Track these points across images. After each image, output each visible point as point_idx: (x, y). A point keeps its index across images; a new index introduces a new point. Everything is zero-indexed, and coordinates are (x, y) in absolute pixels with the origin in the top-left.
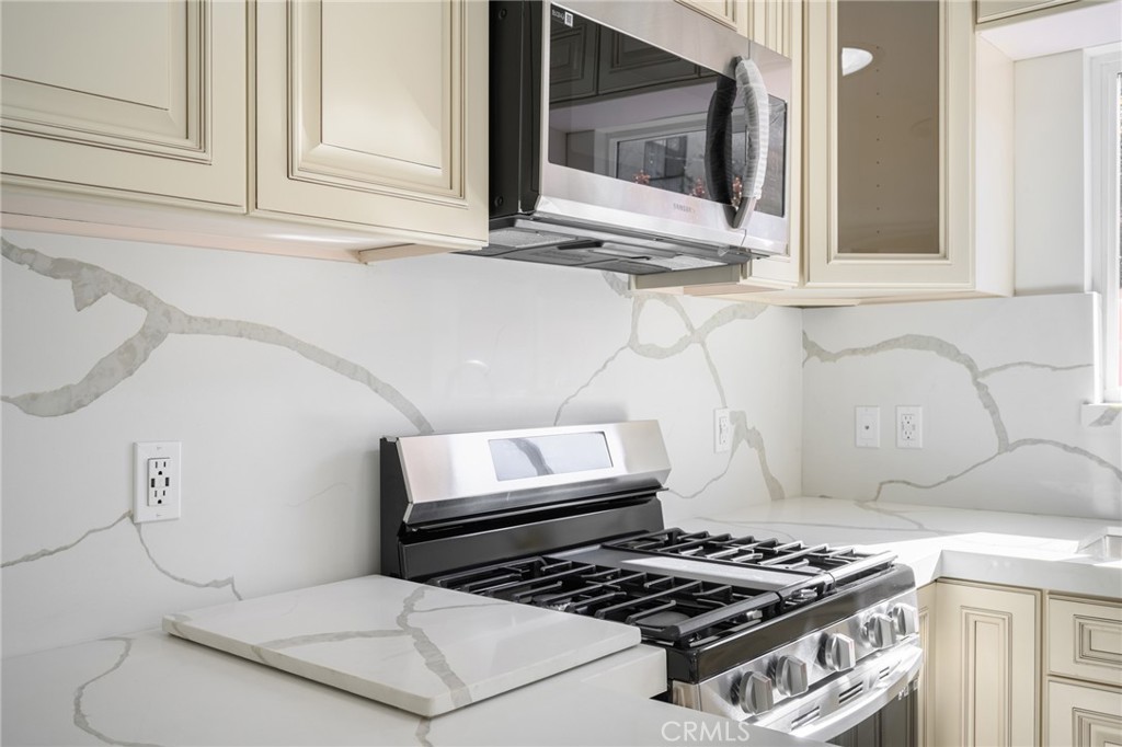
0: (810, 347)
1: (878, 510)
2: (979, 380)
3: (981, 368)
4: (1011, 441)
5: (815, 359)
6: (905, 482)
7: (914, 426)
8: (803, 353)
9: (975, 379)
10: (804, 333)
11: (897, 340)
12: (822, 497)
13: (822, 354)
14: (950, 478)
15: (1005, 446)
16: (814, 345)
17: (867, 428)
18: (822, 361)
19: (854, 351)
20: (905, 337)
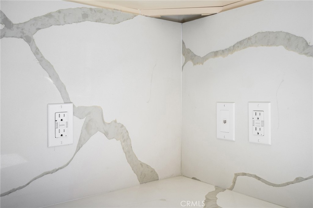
0: (187, 54)
5: (190, 63)
6: (256, 177)
7: (263, 122)
8: (182, 58)
10: (183, 43)
11: (249, 38)
12: (193, 178)
13: (195, 59)
16: (189, 51)
17: (225, 122)
18: (194, 64)
19: (216, 54)
20: (255, 36)
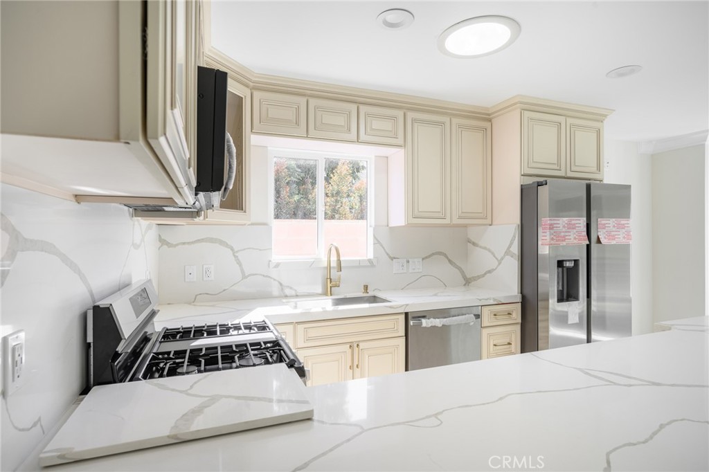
0: (163, 242)
1: (194, 305)
2: (236, 254)
3: (236, 250)
4: (246, 275)
5: (165, 247)
6: (206, 294)
7: (211, 272)
8: (159, 244)
9: (233, 254)
10: (160, 236)
11: (203, 239)
13: (168, 244)
14: (224, 290)
15: (244, 277)
16: (165, 241)
17: (191, 274)
18: (169, 247)
19: (184, 243)
